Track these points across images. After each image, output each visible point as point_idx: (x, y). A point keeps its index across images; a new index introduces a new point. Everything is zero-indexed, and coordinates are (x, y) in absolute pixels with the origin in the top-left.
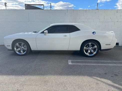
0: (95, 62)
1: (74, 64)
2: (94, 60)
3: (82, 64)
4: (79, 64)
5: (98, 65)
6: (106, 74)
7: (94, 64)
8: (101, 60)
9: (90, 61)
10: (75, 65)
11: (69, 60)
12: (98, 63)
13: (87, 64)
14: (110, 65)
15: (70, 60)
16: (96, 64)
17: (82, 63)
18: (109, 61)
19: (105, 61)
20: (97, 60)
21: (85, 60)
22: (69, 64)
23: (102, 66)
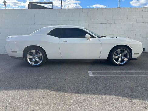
0: (121, 72)
1: (96, 76)
2: (119, 70)
3: (105, 76)
4: (103, 76)
5: (126, 77)
6: (137, 87)
7: (121, 75)
8: (128, 70)
9: (114, 71)
10: (98, 77)
11: (89, 71)
12: (125, 73)
13: (111, 75)
14: (140, 75)
15: (91, 71)
16: (123, 75)
17: (106, 74)
18: (137, 71)
19: (133, 71)
20: (122, 70)
21: (108, 70)
22: (90, 76)
23: (131, 77)
